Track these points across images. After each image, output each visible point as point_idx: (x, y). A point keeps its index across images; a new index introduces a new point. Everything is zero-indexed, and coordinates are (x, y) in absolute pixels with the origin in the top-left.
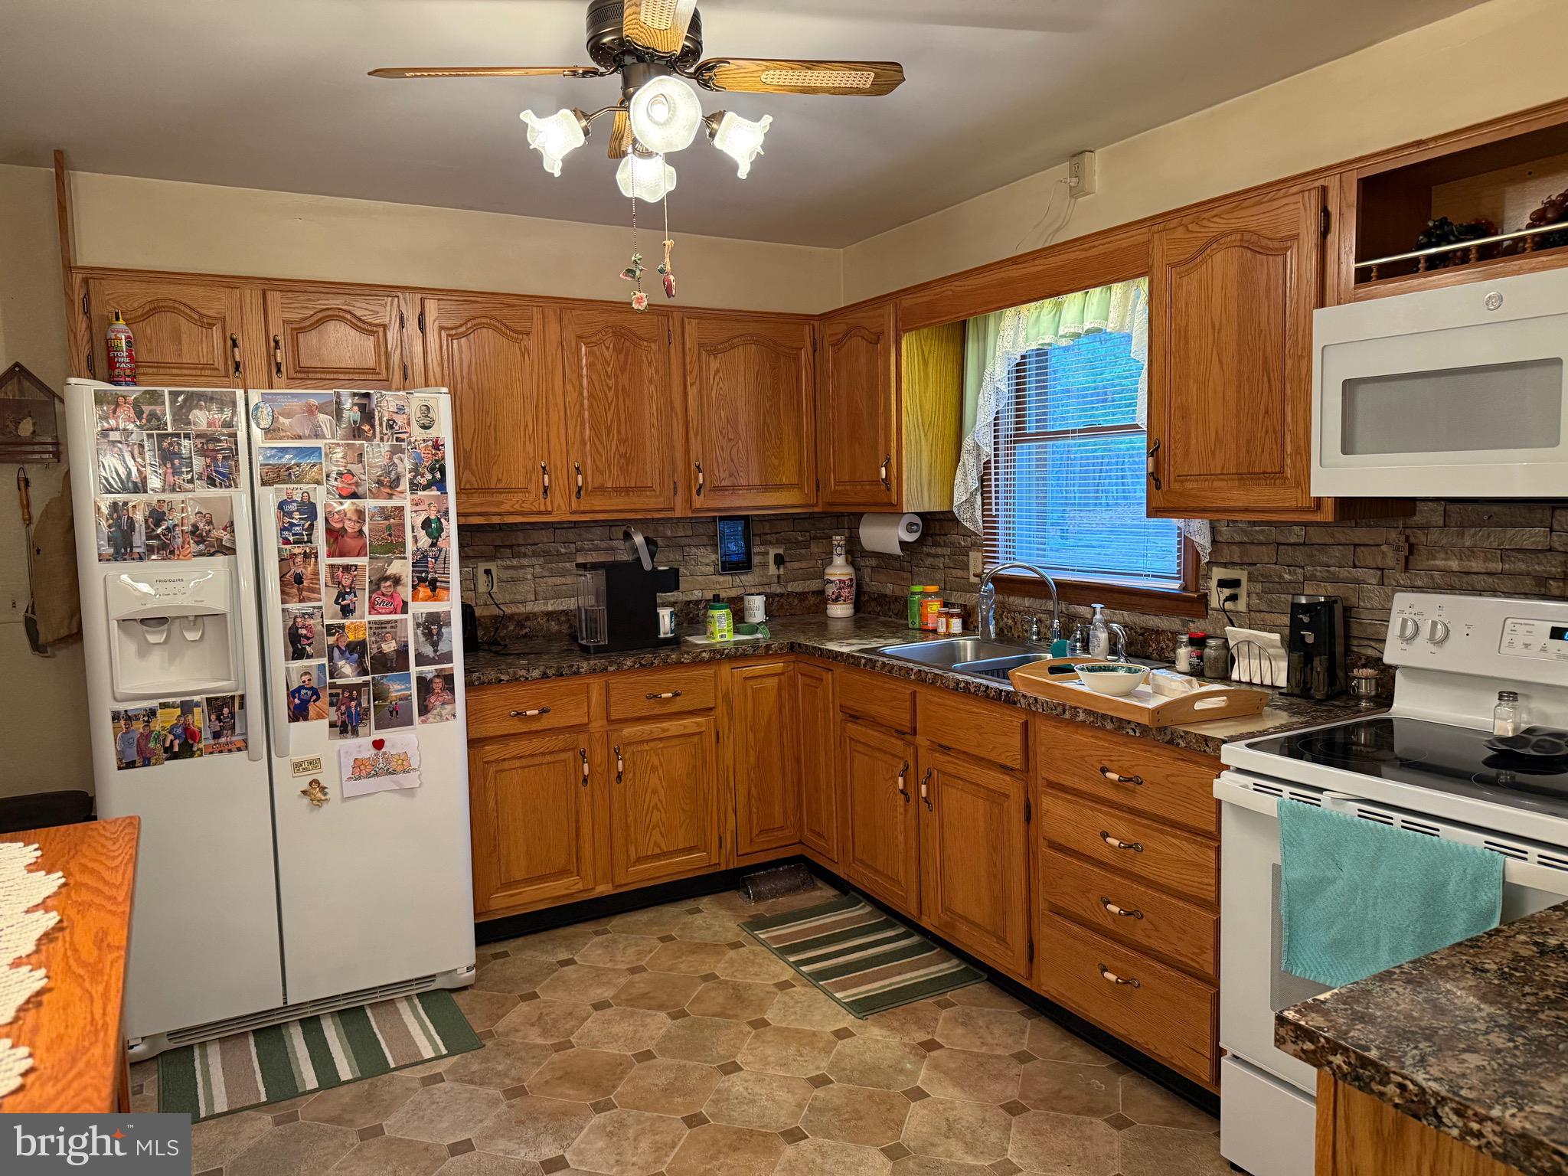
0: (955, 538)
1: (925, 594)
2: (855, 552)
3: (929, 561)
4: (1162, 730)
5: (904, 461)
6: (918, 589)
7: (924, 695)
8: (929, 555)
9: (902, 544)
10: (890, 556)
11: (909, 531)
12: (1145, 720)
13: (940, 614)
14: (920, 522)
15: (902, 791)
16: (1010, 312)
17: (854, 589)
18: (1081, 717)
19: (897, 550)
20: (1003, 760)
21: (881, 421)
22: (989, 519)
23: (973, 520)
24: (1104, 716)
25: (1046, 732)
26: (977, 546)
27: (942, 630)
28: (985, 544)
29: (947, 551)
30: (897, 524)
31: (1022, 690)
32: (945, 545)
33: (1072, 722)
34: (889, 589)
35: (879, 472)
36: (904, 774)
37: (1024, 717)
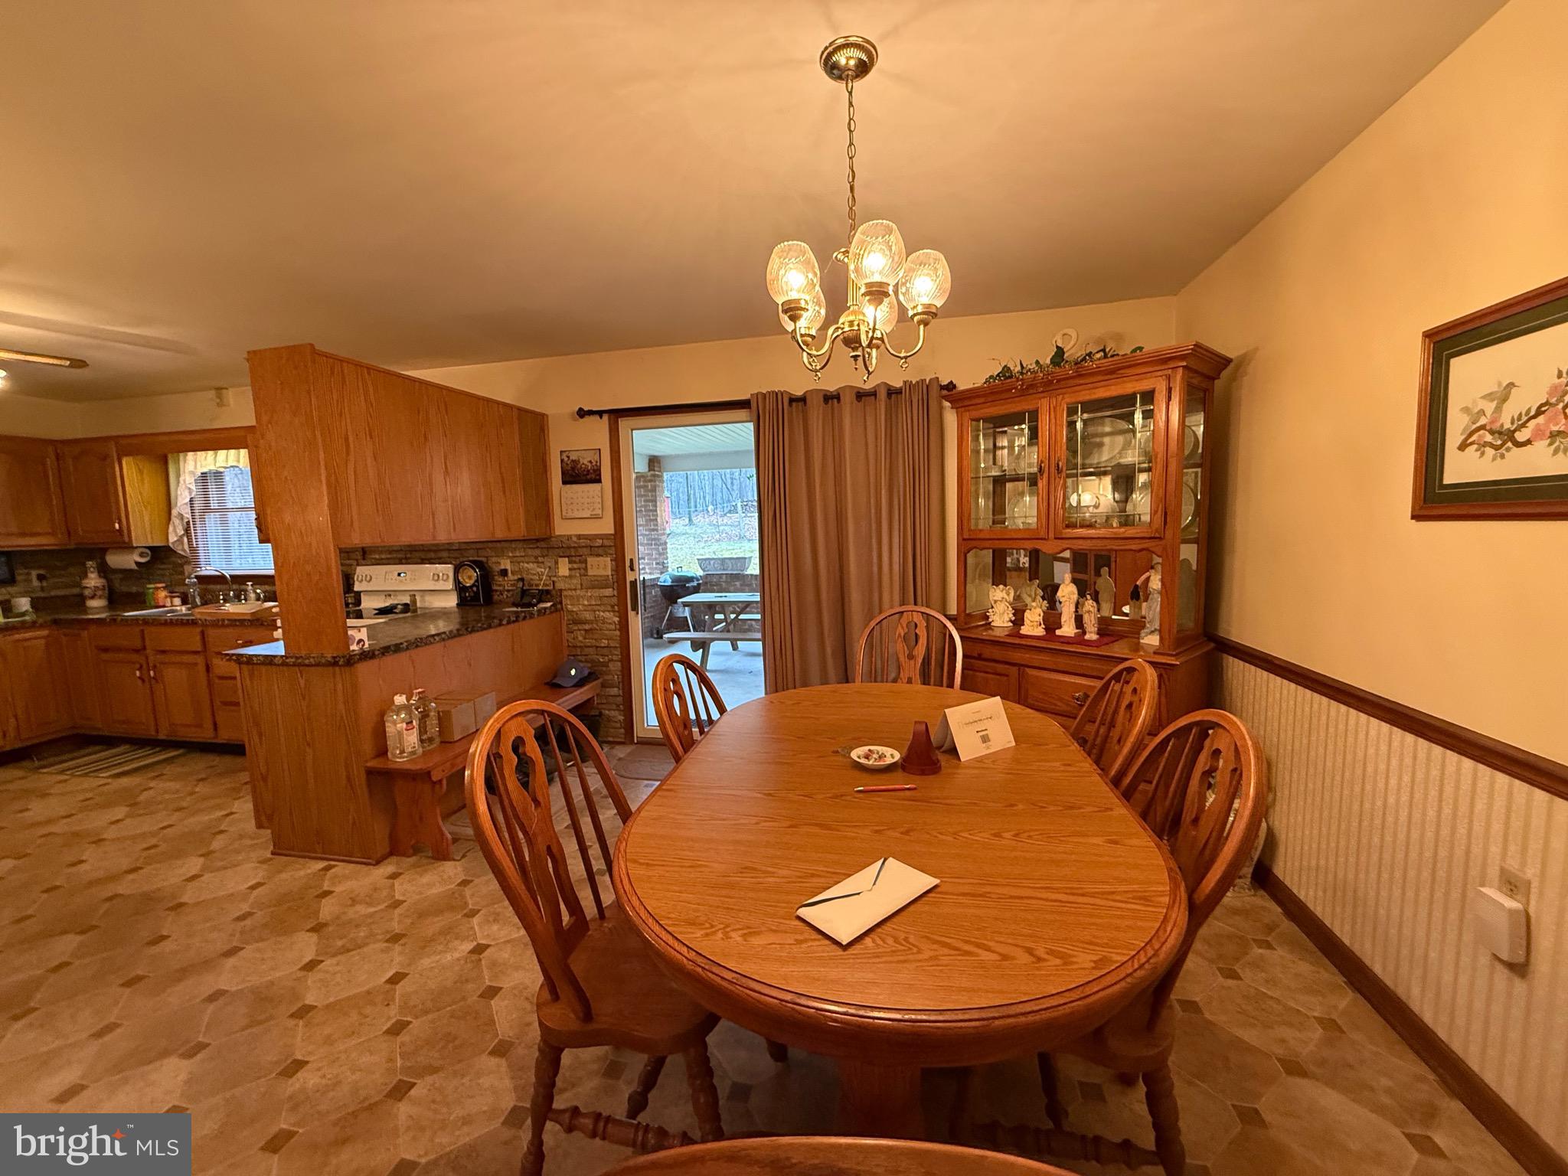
0: (173, 559)
1: (157, 588)
2: (104, 570)
3: (159, 572)
4: (258, 620)
5: (131, 521)
6: (152, 586)
7: (148, 630)
8: (160, 569)
9: (137, 563)
10: (131, 571)
11: (141, 555)
12: (249, 618)
13: (166, 597)
14: (149, 552)
15: (139, 678)
16: (190, 455)
17: (107, 592)
18: (226, 622)
19: (134, 567)
20: (194, 649)
21: (112, 499)
22: (194, 550)
23: (184, 551)
24: (235, 620)
25: (212, 633)
26: (188, 562)
27: (169, 604)
28: (192, 559)
29: (170, 566)
30: (132, 553)
31: (199, 616)
32: (170, 564)
33: (223, 626)
34: (134, 589)
35: (114, 527)
36: (140, 669)
37: (200, 629)
